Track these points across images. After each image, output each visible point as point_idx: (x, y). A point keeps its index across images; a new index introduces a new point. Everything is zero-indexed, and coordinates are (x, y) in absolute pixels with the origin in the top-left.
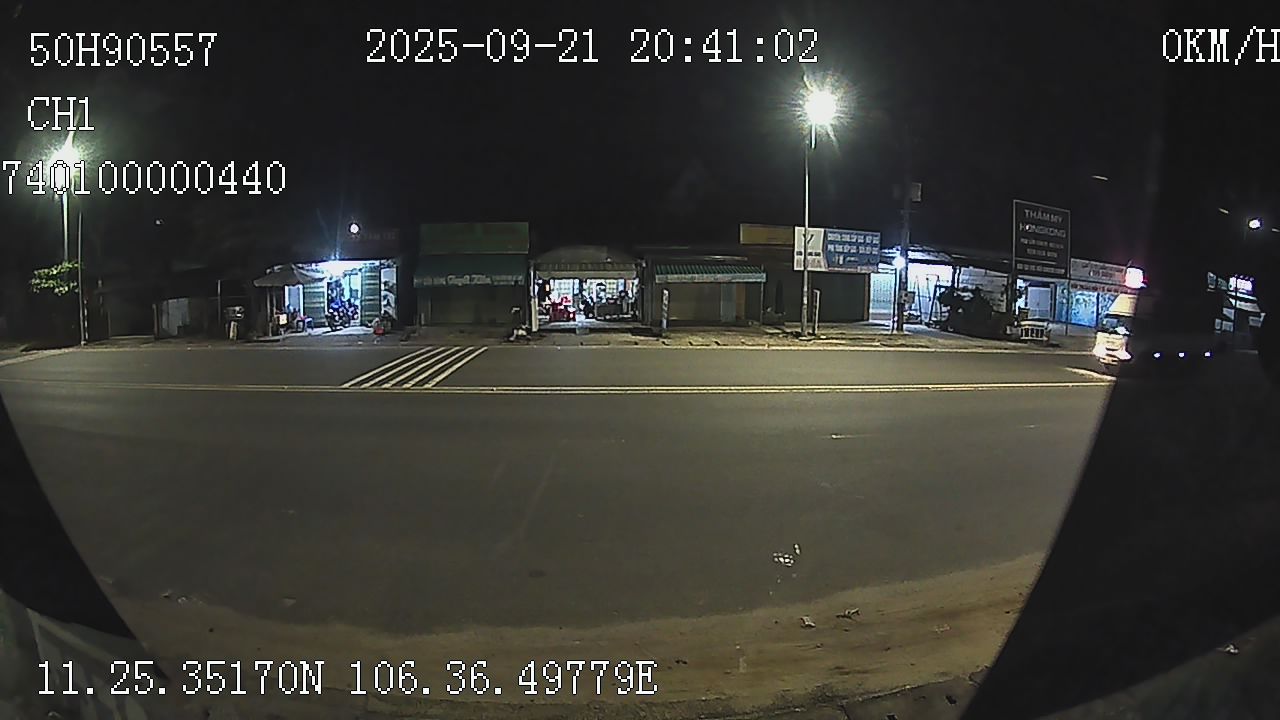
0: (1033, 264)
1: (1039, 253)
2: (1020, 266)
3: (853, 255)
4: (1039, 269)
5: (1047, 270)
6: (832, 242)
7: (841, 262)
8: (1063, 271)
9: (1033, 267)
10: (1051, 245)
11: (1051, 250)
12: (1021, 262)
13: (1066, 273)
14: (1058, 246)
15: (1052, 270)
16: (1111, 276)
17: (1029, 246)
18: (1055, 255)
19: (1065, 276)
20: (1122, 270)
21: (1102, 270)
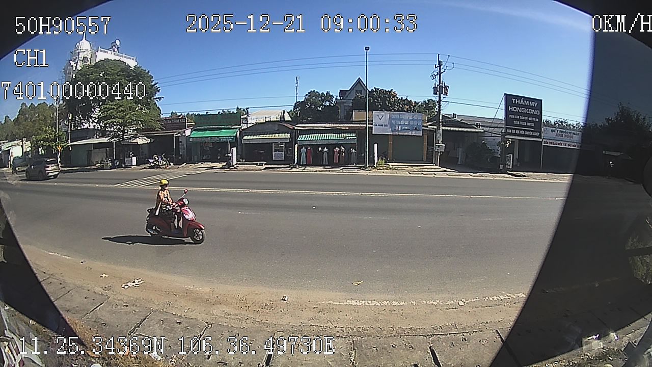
0: (514, 129)
2: (509, 131)
3: (407, 125)
4: (522, 132)
5: (527, 133)
6: (394, 119)
7: (399, 130)
8: (539, 134)
9: (518, 132)
10: (530, 119)
11: (530, 122)
12: (510, 128)
13: (541, 134)
14: (534, 119)
15: (531, 133)
16: (572, 137)
17: (515, 119)
18: (533, 125)
19: (540, 137)
20: (577, 134)
21: (564, 134)
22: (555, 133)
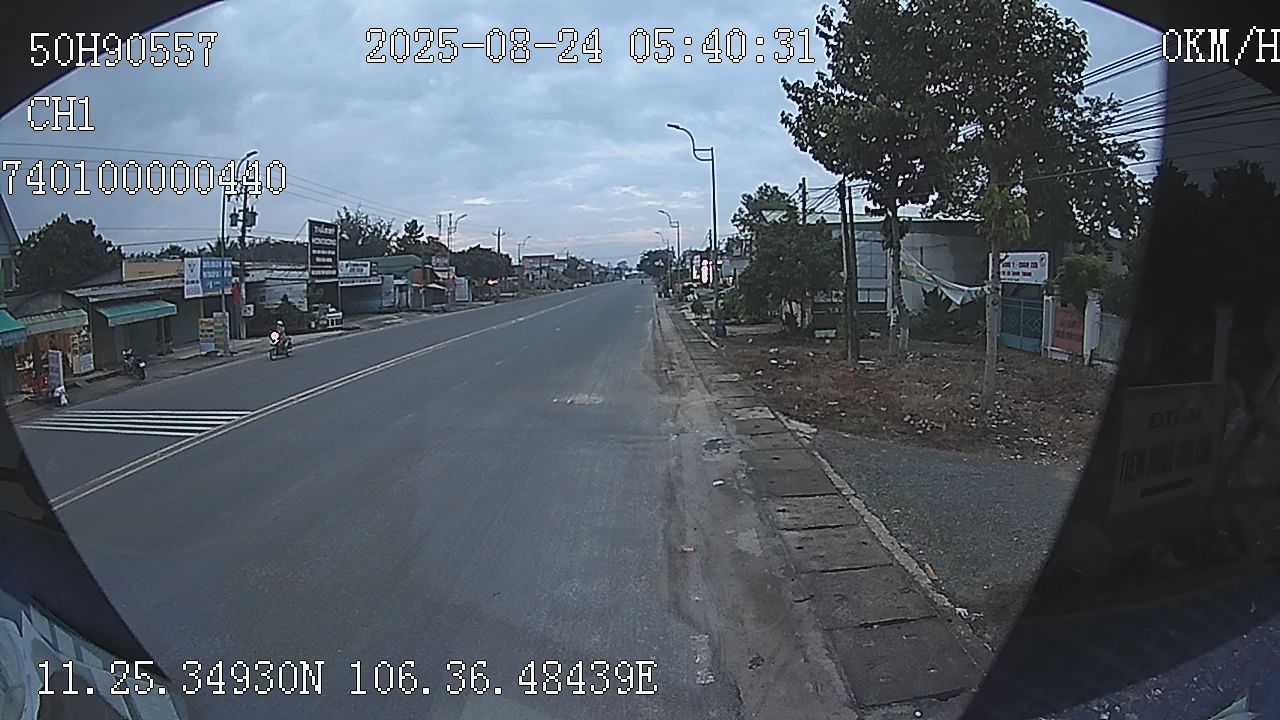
0: (318, 269)
1: (324, 260)
2: (313, 273)
3: (218, 279)
4: (323, 272)
6: (206, 270)
7: (211, 287)
8: (335, 272)
11: (329, 256)
12: (315, 269)
13: (337, 272)
14: (329, 252)
15: (328, 273)
16: (362, 270)
17: (317, 255)
18: (330, 260)
19: (336, 276)
20: (366, 265)
21: (356, 267)
22: (349, 268)
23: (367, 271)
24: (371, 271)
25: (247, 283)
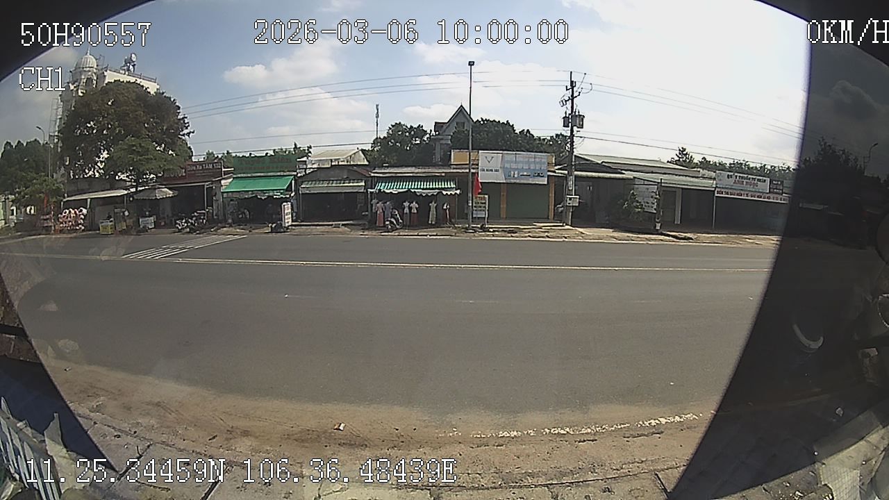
3: (526, 170)
7: (516, 176)
16: (755, 185)
20: (765, 181)
21: (745, 181)
22: (732, 180)
23: (765, 186)
24: (770, 188)
25: (576, 176)
